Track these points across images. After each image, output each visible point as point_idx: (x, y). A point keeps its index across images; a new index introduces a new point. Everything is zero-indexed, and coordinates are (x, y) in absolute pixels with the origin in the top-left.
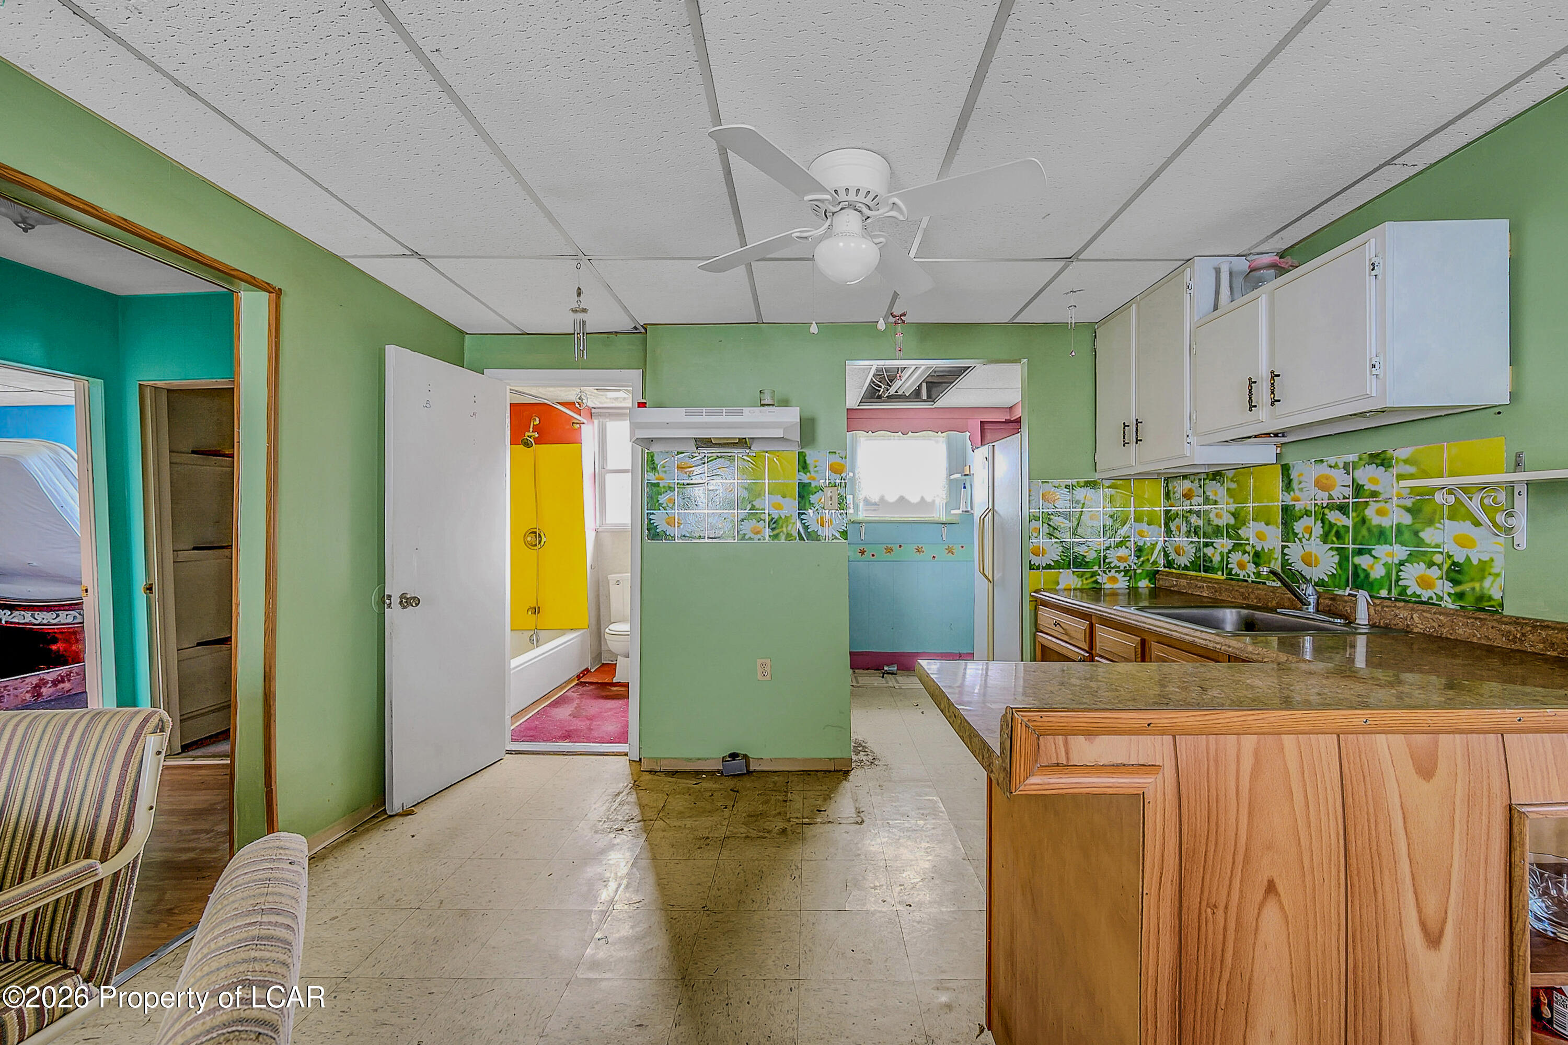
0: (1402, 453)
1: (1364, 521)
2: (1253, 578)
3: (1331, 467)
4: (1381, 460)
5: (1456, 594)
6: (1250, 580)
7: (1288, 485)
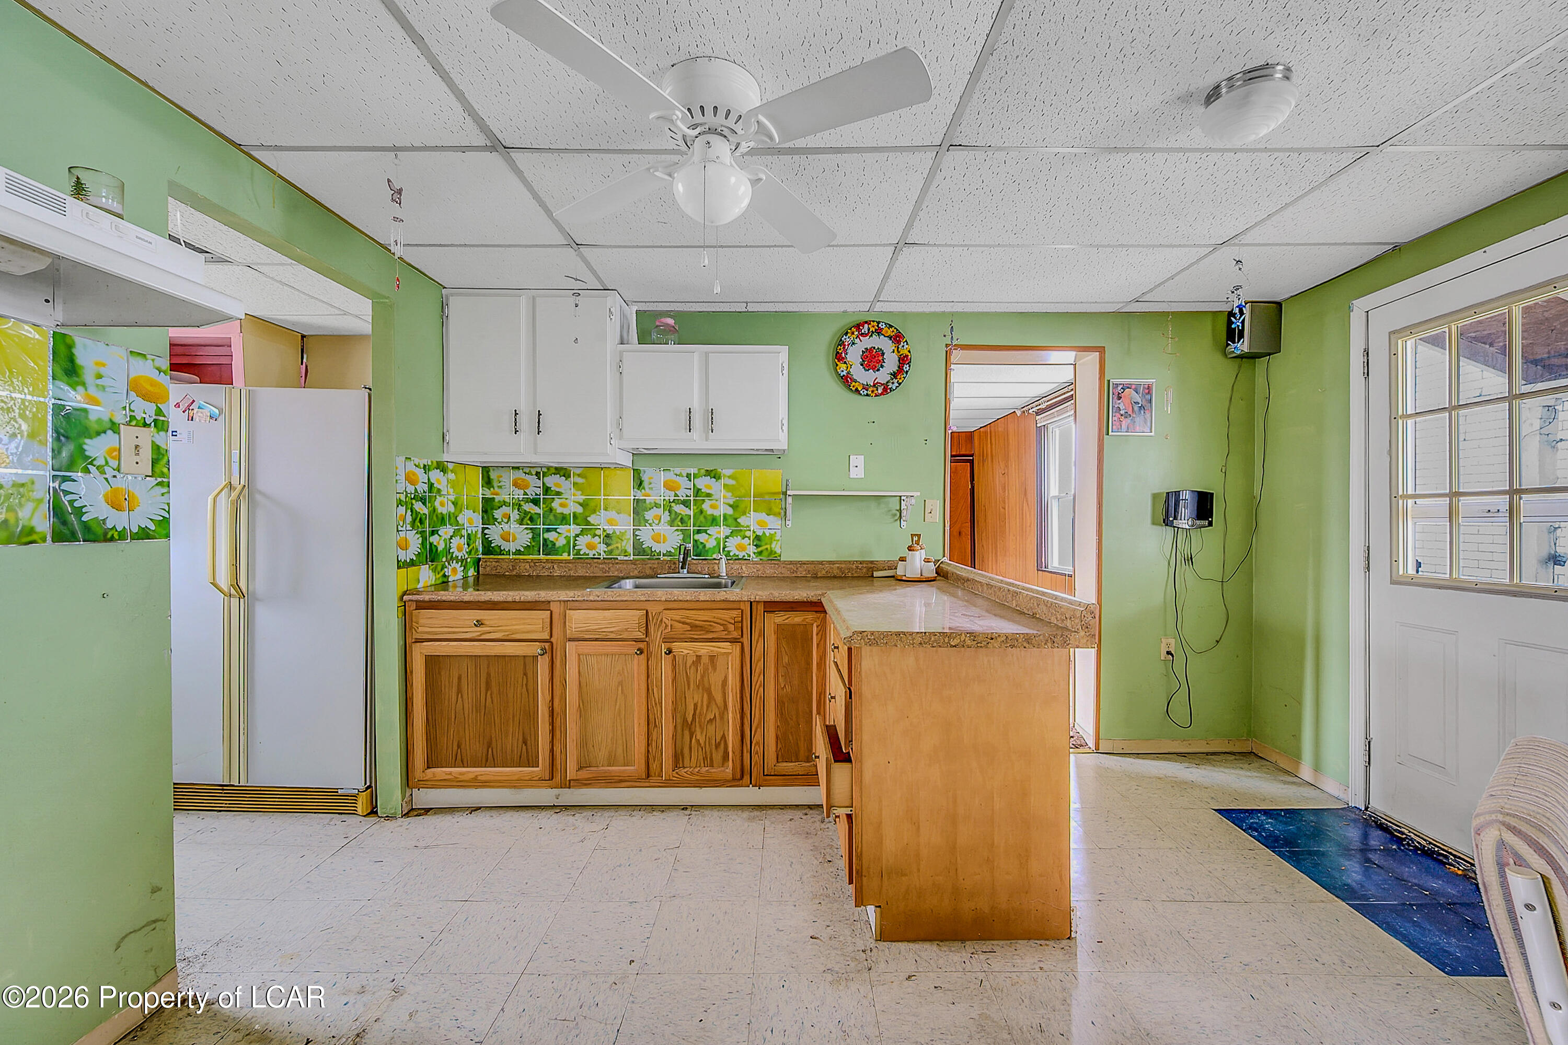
0: (726, 472)
1: (701, 512)
2: (603, 555)
3: (677, 475)
4: (713, 474)
5: (758, 552)
6: (601, 557)
7: (640, 484)
